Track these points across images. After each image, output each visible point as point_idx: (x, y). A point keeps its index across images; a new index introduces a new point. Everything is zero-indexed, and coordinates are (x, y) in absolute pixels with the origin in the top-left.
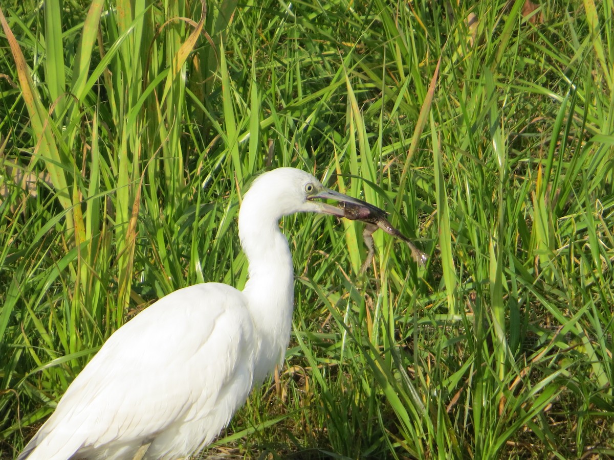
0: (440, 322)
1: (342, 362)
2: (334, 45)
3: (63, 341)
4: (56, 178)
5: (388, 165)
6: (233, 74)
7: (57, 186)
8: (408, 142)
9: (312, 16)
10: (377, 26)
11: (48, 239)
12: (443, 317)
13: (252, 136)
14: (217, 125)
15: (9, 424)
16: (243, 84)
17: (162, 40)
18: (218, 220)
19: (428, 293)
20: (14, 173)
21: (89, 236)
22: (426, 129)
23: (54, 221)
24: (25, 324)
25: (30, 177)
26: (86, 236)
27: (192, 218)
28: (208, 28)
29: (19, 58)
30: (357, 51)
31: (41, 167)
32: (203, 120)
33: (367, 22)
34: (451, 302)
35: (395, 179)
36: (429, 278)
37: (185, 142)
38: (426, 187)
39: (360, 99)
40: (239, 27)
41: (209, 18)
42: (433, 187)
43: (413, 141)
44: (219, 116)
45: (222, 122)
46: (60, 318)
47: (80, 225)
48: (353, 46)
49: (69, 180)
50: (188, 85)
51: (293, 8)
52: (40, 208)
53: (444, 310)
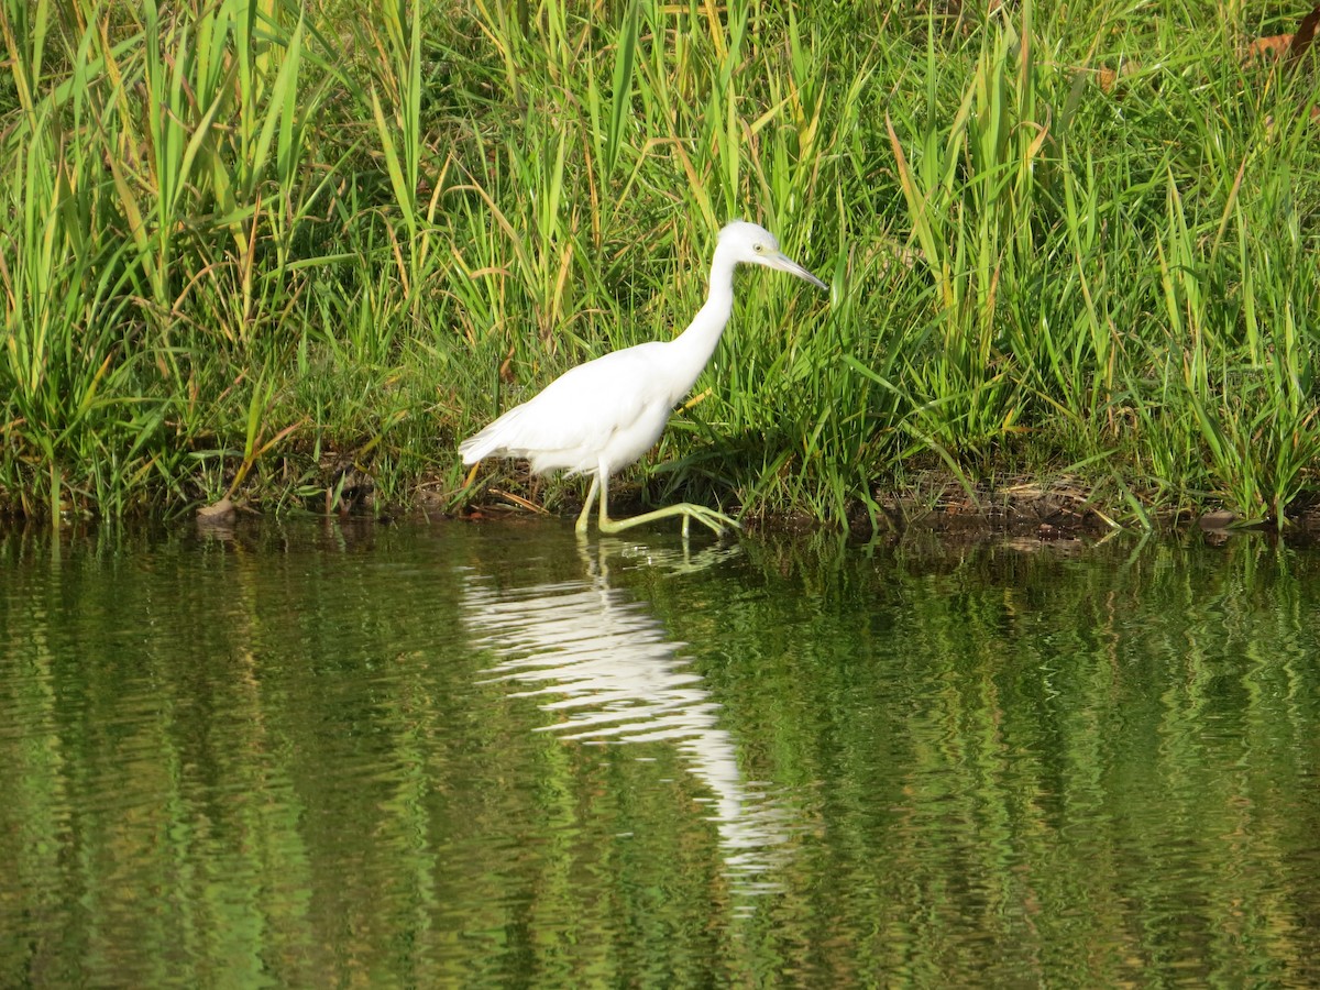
0: (1245, 371)
1: (1164, 404)
2: (1156, 143)
3: (935, 388)
4: (929, 254)
5: (1202, 240)
6: (1073, 167)
7: (930, 261)
8: (1216, 222)
9: (1138, 119)
10: (1191, 127)
11: (923, 304)
12: (1247, 366)
13: (1089, 219)
14: (1060, 209)
15: (891, 456)
16: (1082, 176)
17: (1015, 138)
18: (1061, 287)
19: (1234, 347)
20: (895, 249)
21: (956, 301)
22: (1234, 210)
23: (927, 292)
24: (903, 375)
25: (907, 254)
26: (953, 300)
27: (1041, 286)
28: (1052, 131)
29: (899, 156)
30: (1175, 148)
31: (917, 245)
32: (1049, 206)
33: (1183, 123)
34: (1254, 353)
35: (1207, 253)
36: (1235, 334)
37: (1034, 224)
38: (1232, 259)
39: (1179, 187)
40: (1078, 128)
41: (1053, 120)
42: (1239, 259)
43: (1223, 222)
44: (1062, 202)
45: (1064, 206)
46: (932, 369)
47: (948, 292)
48: (1171, 143)
49: (940, 255)
50: (1035, 176)
51: (1122, 113)
52: (916, 279)
53: (1248, 361)
